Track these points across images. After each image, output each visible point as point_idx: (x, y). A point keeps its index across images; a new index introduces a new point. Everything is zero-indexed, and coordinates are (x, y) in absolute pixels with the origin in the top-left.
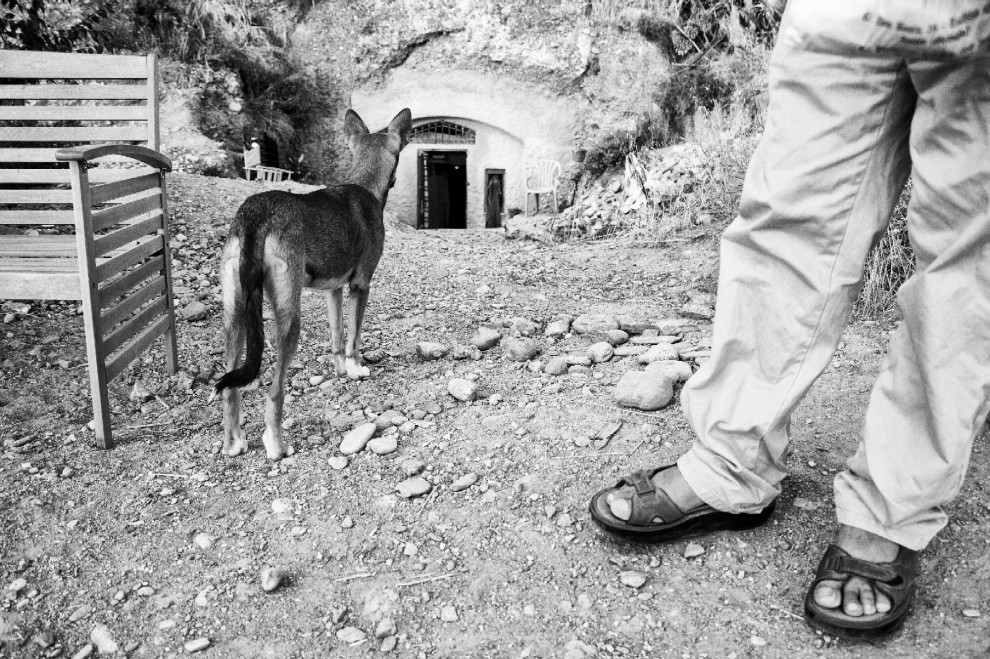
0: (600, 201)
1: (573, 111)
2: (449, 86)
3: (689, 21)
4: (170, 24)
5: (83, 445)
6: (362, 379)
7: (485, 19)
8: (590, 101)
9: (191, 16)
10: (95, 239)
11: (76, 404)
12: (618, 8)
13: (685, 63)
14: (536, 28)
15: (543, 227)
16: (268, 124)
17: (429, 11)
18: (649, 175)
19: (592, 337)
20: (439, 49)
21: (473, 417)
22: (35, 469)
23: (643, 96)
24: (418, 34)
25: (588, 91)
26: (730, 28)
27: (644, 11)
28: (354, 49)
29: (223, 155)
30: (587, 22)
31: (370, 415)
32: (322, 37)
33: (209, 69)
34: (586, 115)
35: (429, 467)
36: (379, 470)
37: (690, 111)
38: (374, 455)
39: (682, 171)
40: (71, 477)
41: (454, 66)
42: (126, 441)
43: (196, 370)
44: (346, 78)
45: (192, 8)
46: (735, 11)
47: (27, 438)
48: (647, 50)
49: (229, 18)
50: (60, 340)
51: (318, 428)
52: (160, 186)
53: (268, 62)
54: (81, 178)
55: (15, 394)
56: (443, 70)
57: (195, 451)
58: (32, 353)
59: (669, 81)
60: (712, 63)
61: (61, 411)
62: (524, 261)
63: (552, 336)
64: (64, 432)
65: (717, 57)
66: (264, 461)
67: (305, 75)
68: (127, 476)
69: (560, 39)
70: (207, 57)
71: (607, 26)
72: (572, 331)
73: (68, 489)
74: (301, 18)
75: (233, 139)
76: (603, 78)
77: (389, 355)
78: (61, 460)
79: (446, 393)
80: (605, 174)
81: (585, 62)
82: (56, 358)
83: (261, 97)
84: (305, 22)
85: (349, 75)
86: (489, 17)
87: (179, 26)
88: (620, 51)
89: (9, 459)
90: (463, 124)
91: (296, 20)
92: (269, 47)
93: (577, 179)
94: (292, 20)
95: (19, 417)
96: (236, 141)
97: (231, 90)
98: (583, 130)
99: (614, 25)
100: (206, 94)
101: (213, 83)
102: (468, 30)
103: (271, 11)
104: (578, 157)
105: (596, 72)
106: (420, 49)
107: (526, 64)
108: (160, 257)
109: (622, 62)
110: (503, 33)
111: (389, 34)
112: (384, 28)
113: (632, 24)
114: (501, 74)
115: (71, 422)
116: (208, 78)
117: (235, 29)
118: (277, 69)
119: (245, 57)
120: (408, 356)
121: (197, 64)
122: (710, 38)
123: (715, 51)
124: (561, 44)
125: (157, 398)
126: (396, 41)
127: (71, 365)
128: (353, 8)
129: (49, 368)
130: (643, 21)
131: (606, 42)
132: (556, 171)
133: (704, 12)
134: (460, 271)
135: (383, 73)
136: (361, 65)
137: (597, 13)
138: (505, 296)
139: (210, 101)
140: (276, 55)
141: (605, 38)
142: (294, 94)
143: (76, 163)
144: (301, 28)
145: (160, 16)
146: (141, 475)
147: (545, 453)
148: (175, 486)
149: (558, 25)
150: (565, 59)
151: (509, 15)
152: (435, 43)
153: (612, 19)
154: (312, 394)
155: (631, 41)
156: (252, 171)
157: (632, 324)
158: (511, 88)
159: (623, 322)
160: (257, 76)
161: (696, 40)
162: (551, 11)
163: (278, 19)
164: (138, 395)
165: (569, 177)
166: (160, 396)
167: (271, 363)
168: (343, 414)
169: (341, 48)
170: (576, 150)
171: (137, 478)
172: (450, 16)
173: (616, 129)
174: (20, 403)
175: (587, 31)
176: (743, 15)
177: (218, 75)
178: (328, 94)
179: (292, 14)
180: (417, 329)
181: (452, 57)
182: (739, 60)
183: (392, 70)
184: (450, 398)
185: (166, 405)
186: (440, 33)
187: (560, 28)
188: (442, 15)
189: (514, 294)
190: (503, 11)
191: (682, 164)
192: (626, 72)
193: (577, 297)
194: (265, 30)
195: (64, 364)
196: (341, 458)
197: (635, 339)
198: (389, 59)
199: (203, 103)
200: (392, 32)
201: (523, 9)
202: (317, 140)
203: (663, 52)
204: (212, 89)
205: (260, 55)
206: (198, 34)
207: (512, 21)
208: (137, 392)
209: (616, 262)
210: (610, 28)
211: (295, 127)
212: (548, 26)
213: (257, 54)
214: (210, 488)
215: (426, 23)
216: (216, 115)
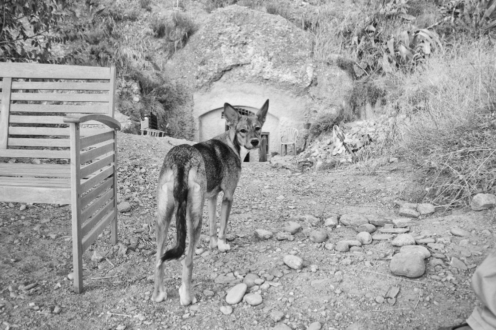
0: (320, 149)
1: (304, 104)
2: (242, 91)
3: (362, 60)
4: (106, 59)
5: (65, 290)
6: (226, 251)
7: (260, 59)
8: (313, 99)
9: (117, 55)
10: (81, 169)
11: (60, 262)
12: (327, 53)
13: (360, 81)
14: (286, 63)
15: (290, 162)
16: (152, 108)
17: (233, 54)
18: (346, 136)
19: (355, 229)
20: (238, 73)
21: (304, 280)
22: (37, 308)
23: (340, 97)
24: (227, 65)
25: (312, 94)
26: (383, 63)
27: (340, 55)
28: (196, 72)
29: (130, 123)
30: (311, 60)
31: (239, 276)
32: (180, 66)
33: (124, 81)
34: (311, 106)
35: (287, 316)
36: (255, 317)
37: (363, 104)
38: (250, 306)
39: (363, 134)
40: (59, 314)
41: (245, 81)
42: (91, 288)
43: (128, 243)
44: (191, 86)
45: (117, 52)
46: (385, 56)
47: (32, 285)
48: (341, 74)
49: (134, 57)
50: (51, 221)
51: (208, 284)
52: (114, 138)
53: (153, 78)
54: (76, 133)
55: (25, 254)
56: (239, 83)
57: (134, 298)
58: (35, 229)
59: (353, 89)
60: (375, 81)
61: (51, 266)
62: (298, 182)
63: (329, 226)
64: (54, 281)
65: (377, 78)
66: (179, 307)
67: (171, 84)
68: (93, 314)
69: (298, 69)
70: (123, 75)
71: (321, 62)
72: (340, 223)
73: (58, 323)
74: (170, 57)
75: (134, 115)
76: (320, 88)
77: (238, 237)
78: (52, 301)
79: (282, 263)
80: (321, 135)
81: (310, 79)
82: (49, 232)
83: (149, 95)
84: (172, 59)
85: (192, 85)
86: (263, 57)
87: (110, 60)
88: (328, 75)
89: (21, 299)
90: (249, 110)
91: (167, 58)
92: (154, 71)
93: (306, 138)
94: (165, 58)
95: (27, 270)
96: (136, 116)
97: (134, 91)
98: (309, 113)
99: (324, 62)
100: (122, 93)
101: (126, 87)
102: (252, 64)
103: (155, 54)
104: (307, 126)
105: (316, 85)
106: (228, 73)
107: (281, 80)
108: (112, 178)
109: (328, 80)
110: (269, 66)
111: (213, 65)
112: (210, 62)
113: (334, 61)
114: (268, 85)
115: (58, 274)
116: (123, 85)
117: (138, 62)
118: (158, 81)
119: (142, 75)
120: (250, 237)
121: (119, 78)
122: (373, 69)
123: (376, 75)
124: (298, 71)
125: (107, 260)
126: (216, 69)
127: (57, 237)
128: (196, 53)
129: (45, 239)
130: (339, 60)
131: (321, 70)
132: (296, 133)
133: (370, 56)
134: (266, 187)
135: (210, 84)
136: (198, 80)
137: (316, 56)
138: (294, 201)
139: (124, 96)
140: (157, 75)
141: (320, 69)
142: (165, 94)
143: (74, 125)
144: (169, 62)
145: (102, 55)
146: (102, 313)
147: (359, 307)
148: (125, 323)
149: (297, 61)
150: (300, 78)
151: (273, 57)
152: (236, 70)
153: (324, 59)
154: (198, 260)
155: (333, 70)
156: (144, 131)
157: (376, 220)
158: (273, 92)
159: (371, 219)
160: (148, 85)
161: (366, 69)
162: (294, 55)
163: (159, 57)
164: (96, 258)
165: (302, 137)
166: (108, 258)
167: (170, 239)
168: (222, 276)
169: (189, 72)
170: (305, 123)
171: (100, 316)
172: (243, 57)
173: (326, 113)
174: (28, 260)
175: (311, 65)
176: (390, 57)
177: (129, 84)
178: (182, 94)
179: (165, 55)
180: (250, 220)
181: (244, 76)
182: (389, 79)
183: (214, 83)
184: (286, 267)
185: (112, 265)
186: (238, 65)
187: (298, 63)
188: (239, 56)
189: (299, 200)
190: (270, 55)
191: (363, 130)
192: (331, 85)
193: (334, 203)
194: (152, 63)
195: (53, 236)
196: (228, 307)
197: (381, 229)
198: (213, 77)
199: (121, 97)
200: (215, 64)
201: (280, 54)
202: (175, 117)
203: (349, 75)
204: (125, 90)
205: (150, 75)
206: (120, 64)
207: (274, 59)
208: (95, 256)
209: (348, 183)
210: (322, 63)
211: (165, 110)
212: (292, 62)
213: (148, 74)
214: (147, 325)
215: (231, 60)
216: (127, 103)
